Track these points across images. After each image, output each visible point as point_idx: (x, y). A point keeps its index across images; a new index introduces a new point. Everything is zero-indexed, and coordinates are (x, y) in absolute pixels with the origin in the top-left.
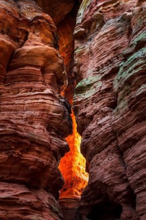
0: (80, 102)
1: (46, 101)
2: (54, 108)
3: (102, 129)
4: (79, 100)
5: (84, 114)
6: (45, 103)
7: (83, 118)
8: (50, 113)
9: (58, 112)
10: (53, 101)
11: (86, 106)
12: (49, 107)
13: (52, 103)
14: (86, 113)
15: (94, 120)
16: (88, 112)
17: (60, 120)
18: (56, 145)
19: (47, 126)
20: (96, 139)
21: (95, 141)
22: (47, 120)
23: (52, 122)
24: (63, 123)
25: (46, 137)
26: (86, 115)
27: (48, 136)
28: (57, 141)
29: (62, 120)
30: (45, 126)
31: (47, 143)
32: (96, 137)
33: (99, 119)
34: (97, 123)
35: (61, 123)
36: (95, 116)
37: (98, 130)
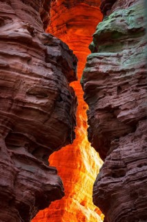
0: (106, 75)
1: (11, 62)
2: (31, 82)
4: (103, 69)
5: (112, 111)
6: (7, 67)
7: (108, 119)
8: (19, 96)
9: (41, 95)
10: (28, 60)
11: (119, 88)
12: (18, 80)
13: (26, 66)
14: (117, 108)
15: (138, 132)
16: (126, 109)
17: (45, 114)
18: (28, 189)
19: (7, 134)
20: (139, 186)
21: (137, 191)
22: (8, 115)
23: (23, 120)
24: (51, 122)
25: (5, 172)
26: (119, 116)
27: (10, 169)
28: (32, 176)
29: (49, 116)
30: (3, 134)
31: (6, 187)
32: (138, 183)
34: (145, 147)
35: (46, 121)
36: (143, 125)
37: (145, 164)
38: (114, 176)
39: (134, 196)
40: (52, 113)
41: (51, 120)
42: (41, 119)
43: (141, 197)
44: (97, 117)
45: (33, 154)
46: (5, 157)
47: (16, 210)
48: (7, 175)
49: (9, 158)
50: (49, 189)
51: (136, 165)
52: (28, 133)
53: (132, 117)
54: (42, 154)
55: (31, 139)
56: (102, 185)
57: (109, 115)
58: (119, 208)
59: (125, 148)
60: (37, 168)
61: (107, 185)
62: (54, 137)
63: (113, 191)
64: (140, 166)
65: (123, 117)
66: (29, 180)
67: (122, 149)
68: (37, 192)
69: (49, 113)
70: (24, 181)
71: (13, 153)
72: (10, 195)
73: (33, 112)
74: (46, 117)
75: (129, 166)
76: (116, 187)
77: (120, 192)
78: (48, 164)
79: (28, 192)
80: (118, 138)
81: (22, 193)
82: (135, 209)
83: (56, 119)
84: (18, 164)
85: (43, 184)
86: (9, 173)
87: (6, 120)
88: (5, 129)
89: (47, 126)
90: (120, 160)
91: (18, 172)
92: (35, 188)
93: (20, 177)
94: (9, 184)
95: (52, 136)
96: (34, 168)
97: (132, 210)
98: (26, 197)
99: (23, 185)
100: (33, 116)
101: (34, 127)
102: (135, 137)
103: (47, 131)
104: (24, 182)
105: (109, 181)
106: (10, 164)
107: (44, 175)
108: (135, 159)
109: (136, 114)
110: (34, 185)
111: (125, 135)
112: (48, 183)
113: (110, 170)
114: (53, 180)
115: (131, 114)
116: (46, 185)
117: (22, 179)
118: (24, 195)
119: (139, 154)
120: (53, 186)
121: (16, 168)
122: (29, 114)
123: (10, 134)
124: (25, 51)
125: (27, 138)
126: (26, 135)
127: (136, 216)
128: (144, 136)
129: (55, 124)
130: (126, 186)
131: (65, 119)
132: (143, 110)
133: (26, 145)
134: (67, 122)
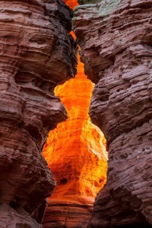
0: (89, 22)
1: (14, 17)
2: (32, 31)
3: (130, 90)
4: (86, 17)
5: (95, 49)
6: (12, 21)
7: (94, 56)
8: (23, 43)
9: (41, 41)
10: (29, 15)
11: (100, 31)
12: (22, 31)
13: (28, 19)
14: (99, 47)
15: (116, 65)
16: (105, 47)
17: (46, 55)
18: (35, 114)
19: (16, 73)
20: (119, 107)
21: (118, 110)
22: (16, 58)
23: (28, 62)
24: (52, 62)
25: (14, 102)
26: (101, 53)
27: (17, 99)
28: (38, 104)
29: (50, 57)
30: (12, 73)
31: (14, 113)
32: (117, 104)
33: (125, 66)
34: (120, 76)
35: (47, 61)
36: (118, 58)
37: (122, 89)
38: (102, 100)
39: (116, 114)
40: (51, 55)
41: (51, 60)
42: (43, 60)
43: (121, 115)
44: (85, 55)
45: (40, 87)
46: (14, 90)
47: (26, 131)
48: (15, 104)
49: (18, 91)
50: (53, 113)
51: (115, 90)
52: (34, 71)
53: (110, 53)
54: (48, 87)
55: (37, 75)
56: (93, 108)
57: (94, 53)
58: (108, 124)
59: (108, 78)
60: (42, 97)
61: (96, 107)
62: (56, 73)
63: (102, 112)
64: (118, 91)
65: (104, 53)
66: (35, 107)
67: (106, 79)
68: (42, 116)
69: (49, 55)
71: (21, 87)
72: (19, 119)
73: (36, 55)
74: (47, 58)
75: (111, 91)
76: (103, 109)
77: (107, 112)
78: (53, 94)
79: (35, 116)
80: (103, 70)
81: (29, 118)
82: (119, 125)
83: (56, 59)
84: (26, 96)
85: (47, 109)
86: (17, 103)
87: (14, 62)
88: (14, 69)
89: (49, 65)
90: (105, 87)
91: (25, 102)
92: (41, 113)
93: (27, 105)
94: (17, 111)
95: (54, 72)
96: (39, 98)
97: (117, 125)
98: (33, 120)
99: (30, 111)
100: (36, 58)
101: (38, 66)
102: (114, 69)
103: (49, 68)
104: (31, 109)
105: (98, 104)
106: (18, 96)
107: (49, 102)
108: (115, 86)
109: (113, 50)
110: (40, 111)
111: (108, 67)
112: (52, 109)
113: (98, 96)
114: (56, 107)
115: (109, 50)
116: (50, 111)
117: (30, 107)
118: (31, 119)
119: (117, 81)
120: (56, 111)
121: (23, 99)
122: (33, 57)
123: (19, 72)
124: (27, 8)
125: (34, 76)
126: (32, 73)
127: (120, 130)
128: (120, 67)
129: (55, 63)
130: (110, 107)
131: (63, 59)
132: (117, 47)
133: (33, 81)
134: (65, 61)
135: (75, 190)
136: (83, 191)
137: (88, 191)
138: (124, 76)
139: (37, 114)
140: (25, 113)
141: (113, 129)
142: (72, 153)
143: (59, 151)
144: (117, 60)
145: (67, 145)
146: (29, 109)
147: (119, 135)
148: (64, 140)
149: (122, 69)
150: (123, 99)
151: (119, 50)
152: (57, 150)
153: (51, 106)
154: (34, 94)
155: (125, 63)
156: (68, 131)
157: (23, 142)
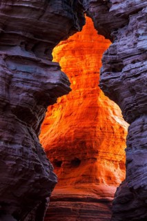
5: (105, 4)
15: (130, 27)
18: (25, 91)
20: (134, 84)
21: (134, 87)
23: (15, 19)
24: (47, 17)
26: (111, 10)
28: (29, 77)
32: (133, 80)
33: (141, 32)
34: (135, 44)
35: (41, 16)
36: (133, 19)
37: (138, 61)
38: (115, 70)
40: (46, 8)
41: (46, 15)
42: (35, 16)
43: (138, 93)
44: (91, 10)
47: (12, 115)
49: (1, 62)
50: (50, 87)
51: (130, 61)
52: (23, 31)
53: (122, 11)
54: (43, 49)
55: (27, 36)
56: (103, 81)
58: (124, 102)
59: (121, 43)
60: (34, 66)
61: (107, 80)
62: (53, 30)
63: (114, 87)
65: (114, 11)
66: (25, 81)
67: (118, 43)
68: (35, 93)
69: (42, 8)
70: (20, 83)
71: (6, 55)
72: (2, 101)
73: (24, 10)
74: (40, 13)
75: (125, 62)
76: (116, 83)
77: (121, 88)
79: (24, 94)
81: (17, 96)
82: (137, 105)
83: (52, 13)
84: (13, 66)
85: (42, 83)
89: (43, 21)
91: (11, 76)
92: (34, 88)
95: (50, 30)
96: (30, 68)
97: (134, 105)
98: (22, 100)
99: (18, 88)
100: (25, 13)
101: (28, 24)
102: (129, 32)
103: (44, 26)
104: (20, 85)
105: (109, 77)
107: (44, 73)
108: (129, 56)
109: (125, 9)
110: (32, 86)
112: (48, 81)
113: (109, 65)
115: (121, 8)
116: (46, 84)
117: (17, 82)
118: (19, 98)
119: (131, 50)
120: (54, 84)
121: (8, 72)
122: (20, 12)
123: (2, 34)
126: (21, 33)
127: (140, 111)
128: (135, 31)
129: (51, 18)
130: (124, 82)
131: (62, 11)
132: (131, 5)
133: (22, 43)
134: (65, 14)
135: (91, 177)
136: (102, 177)
137: (110, 178)
138: (140, 45)
139: (28, 91)
140: (11, 91)
141: (130, 108)
142: (87, 123)
143: (69, 119)
144: (131, 21)
145: (80, 111)
146: (17, 85)
147: (139, 117)
148: (76, 103)
149: (137, 35)
150: (139, 75)
151: (132, 9)
152: (66, 116)
153: (46, 78)
154: (23, 63)
155: (141, 27)
156: (81, 90)
157: (9, 130)
